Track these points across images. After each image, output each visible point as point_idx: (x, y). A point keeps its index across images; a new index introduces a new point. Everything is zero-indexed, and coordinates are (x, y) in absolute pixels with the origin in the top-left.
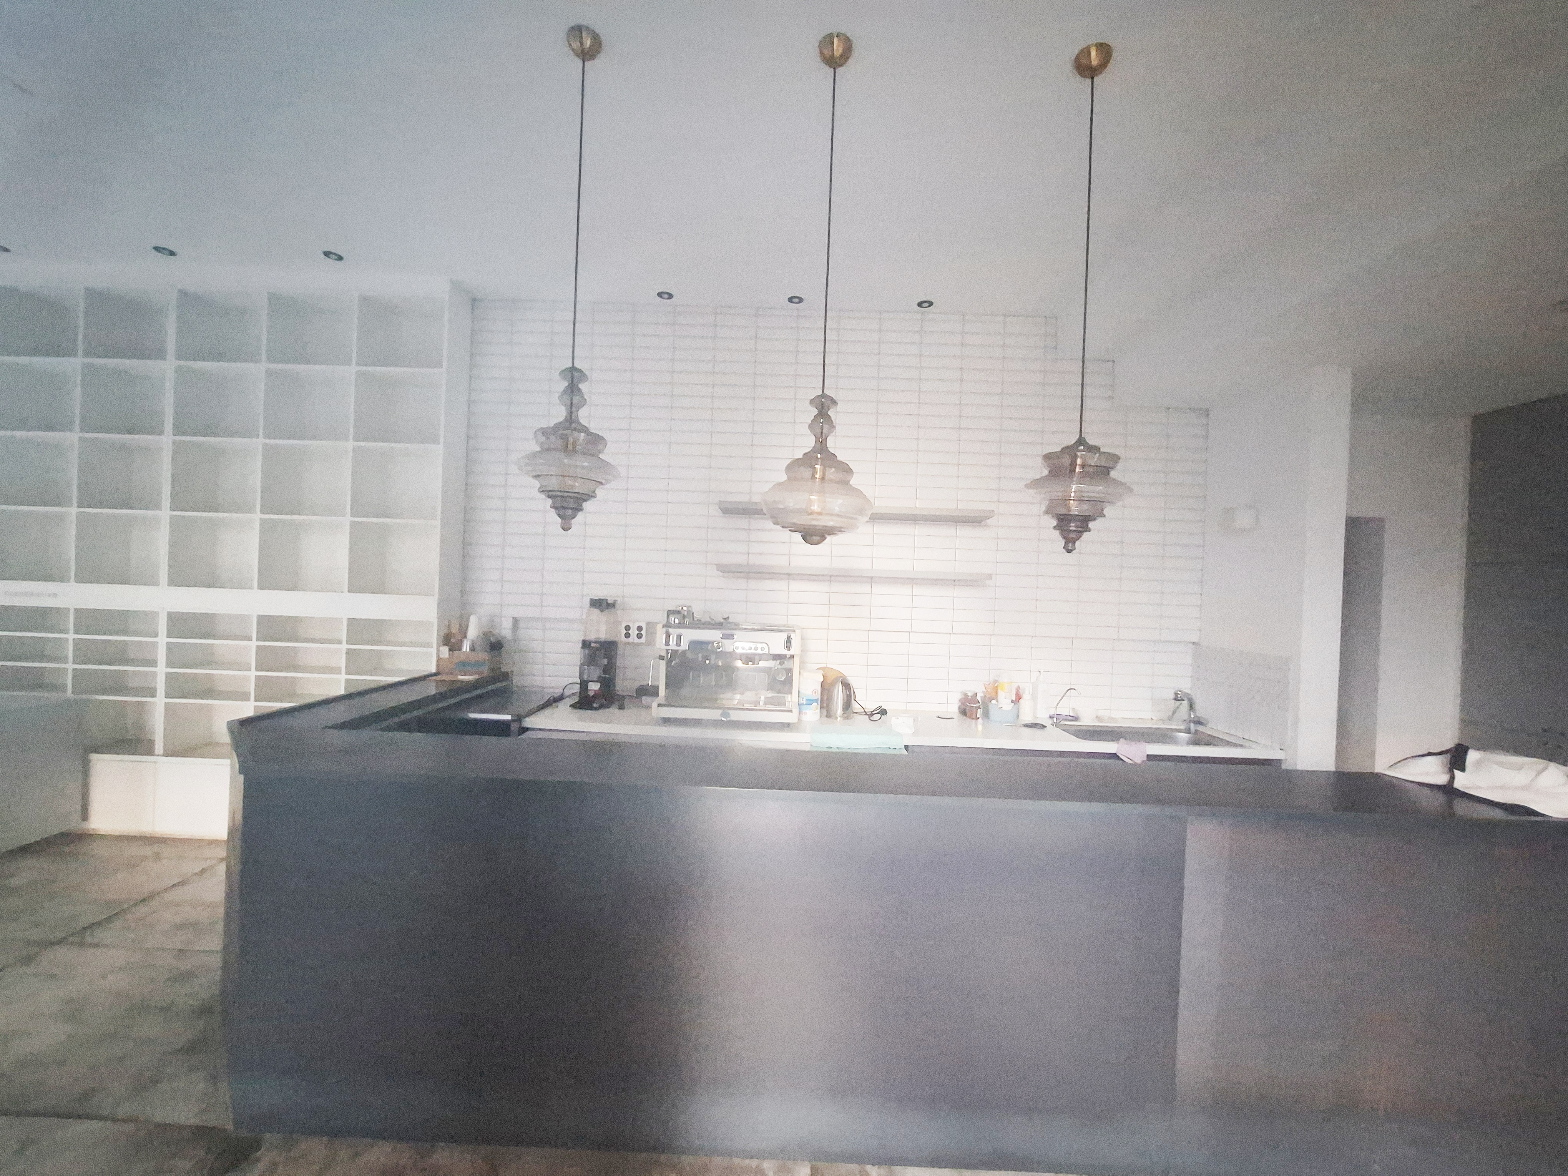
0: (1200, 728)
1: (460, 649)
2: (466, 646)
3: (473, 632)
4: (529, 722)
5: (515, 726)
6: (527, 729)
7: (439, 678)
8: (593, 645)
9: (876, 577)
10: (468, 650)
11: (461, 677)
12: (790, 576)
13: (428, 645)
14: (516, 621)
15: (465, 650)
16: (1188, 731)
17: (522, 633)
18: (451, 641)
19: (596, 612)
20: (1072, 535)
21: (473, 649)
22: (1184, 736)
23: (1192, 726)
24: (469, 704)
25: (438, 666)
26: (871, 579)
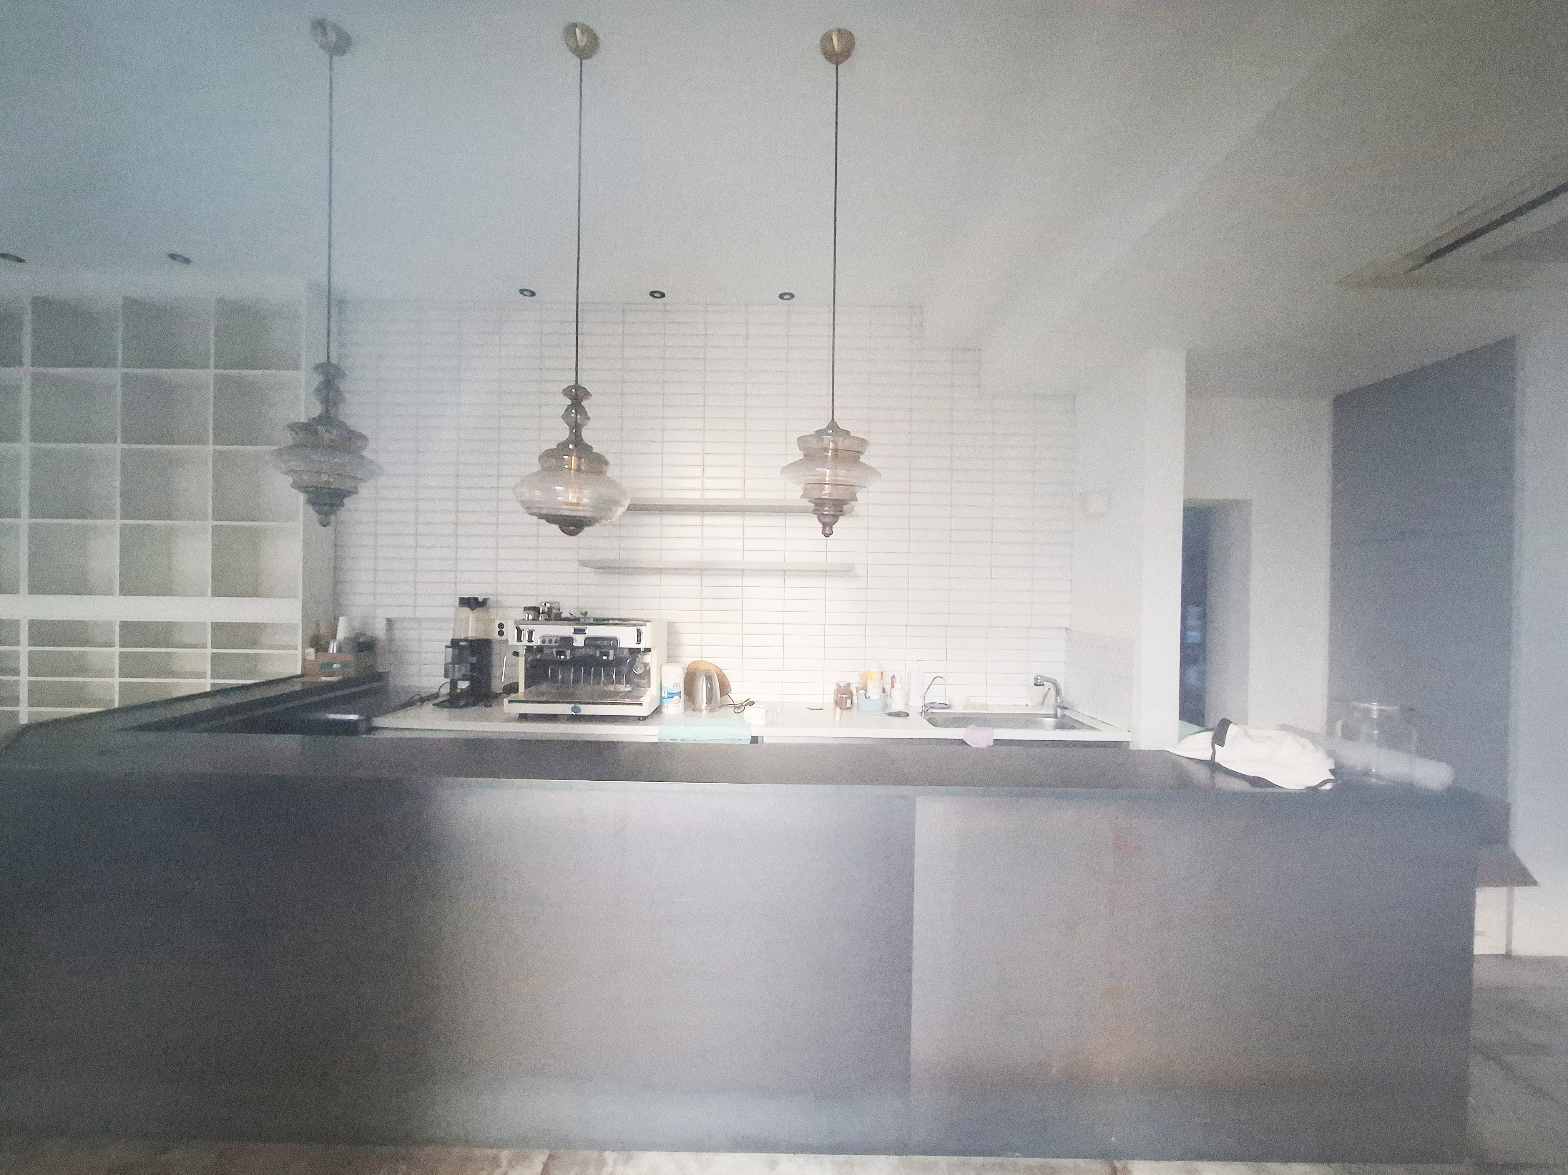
0: (1067, 713)
1: (326, 650)
2: (333, 648)
3: (342, 633)
4: (379, 722)
5: (363, 726)
6: (376, 729)
7: (302, 679)
8: (462, 643)
9: (746, 569)
10: (335, 651)
11: (323, 679)
12: (660, 571)
13: (295, 648)
14: (389, 621)
15: (331, 652)
16: (1055, 716)
17: (398, 634)
18: (318, 643)
19: (466, 610)
20: (827, 520)
21: (340, 649)
22: (1051, 721)
23: (1059, 711)
24: (328, 705)
25: (304, 667)
26: (742, 572)
